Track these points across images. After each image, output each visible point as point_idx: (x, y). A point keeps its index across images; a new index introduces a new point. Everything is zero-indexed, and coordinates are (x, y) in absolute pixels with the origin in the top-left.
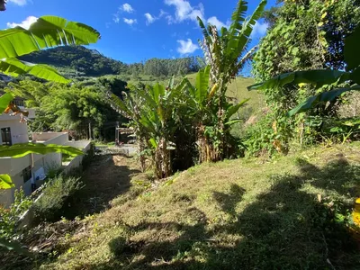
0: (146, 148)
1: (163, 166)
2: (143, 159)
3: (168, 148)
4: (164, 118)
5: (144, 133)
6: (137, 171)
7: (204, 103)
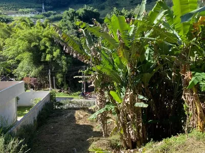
0: (108, 103)
1: (132, 131)
2: (104, 118)
3: (137, 104)
4: (129, 61)
5: (105, 83)
6: (99, 134)
7: (190, 36)
